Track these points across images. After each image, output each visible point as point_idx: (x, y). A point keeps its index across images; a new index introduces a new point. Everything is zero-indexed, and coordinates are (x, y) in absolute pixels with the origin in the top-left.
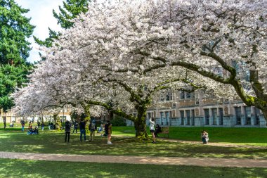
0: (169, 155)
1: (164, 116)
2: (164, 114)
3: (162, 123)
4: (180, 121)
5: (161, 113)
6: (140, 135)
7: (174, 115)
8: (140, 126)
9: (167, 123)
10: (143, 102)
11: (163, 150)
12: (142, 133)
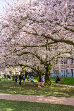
0: (58, 96)
1: (63, 72)
2: (63, 71)
3: (62, 76)
4: (71, 75)
5: (62, 70)
6: (47, 82)
7: (68, 72)
8: (47, 77)
9: (65, 75)
10: (48, 65)
11: (56, 91)
12: (48, 81)
